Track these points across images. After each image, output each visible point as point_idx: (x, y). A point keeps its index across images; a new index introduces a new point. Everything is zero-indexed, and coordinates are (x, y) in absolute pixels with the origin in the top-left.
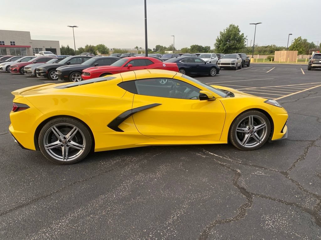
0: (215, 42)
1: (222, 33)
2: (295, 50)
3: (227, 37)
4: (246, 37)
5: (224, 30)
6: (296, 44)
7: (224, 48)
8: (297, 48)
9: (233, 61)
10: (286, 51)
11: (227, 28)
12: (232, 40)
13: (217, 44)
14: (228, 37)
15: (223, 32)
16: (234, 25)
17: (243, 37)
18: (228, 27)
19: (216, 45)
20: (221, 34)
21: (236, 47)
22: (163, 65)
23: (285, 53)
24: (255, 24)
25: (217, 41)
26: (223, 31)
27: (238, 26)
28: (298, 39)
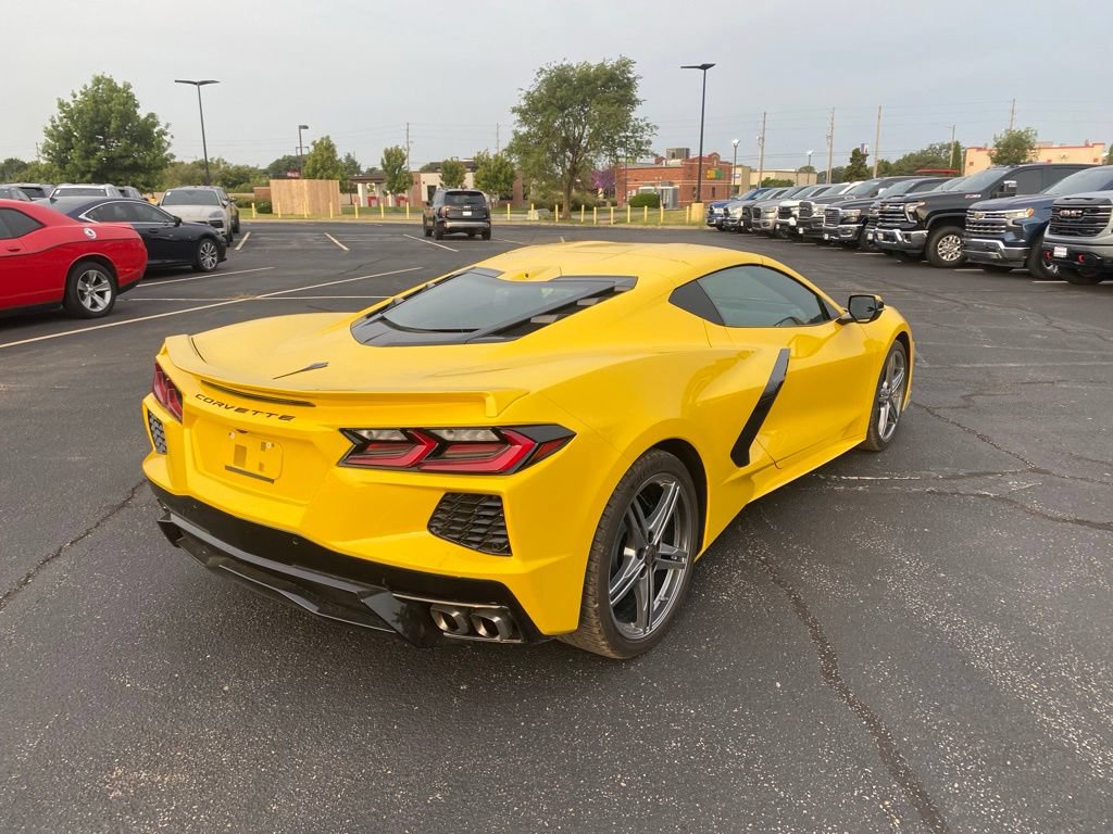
0: (43, 139)
1: (68, 105)
2: (321, 178)
3: (93, 122)
4: (167, 127)
5: (75, 97)
6: (319, 157)
7: (89, 166)
8: (325, 170)
9: (215, 215)
10: (305, 181)
11: (85, 87)
12: (118, 135)
13: (54, 150)
14: (97, 122)
15: (72, 105)
16: (110, 81)
17: (155, 125)
18: (90, 85)
19: (49, 154)
20: (65, 112)
21: (140, 161)
22: (87, 232)
23: (306, 188)
24: (195, 84)
25: (50, 135)
26: (69, 100)
27: (128, 86)
28: (321, 143)
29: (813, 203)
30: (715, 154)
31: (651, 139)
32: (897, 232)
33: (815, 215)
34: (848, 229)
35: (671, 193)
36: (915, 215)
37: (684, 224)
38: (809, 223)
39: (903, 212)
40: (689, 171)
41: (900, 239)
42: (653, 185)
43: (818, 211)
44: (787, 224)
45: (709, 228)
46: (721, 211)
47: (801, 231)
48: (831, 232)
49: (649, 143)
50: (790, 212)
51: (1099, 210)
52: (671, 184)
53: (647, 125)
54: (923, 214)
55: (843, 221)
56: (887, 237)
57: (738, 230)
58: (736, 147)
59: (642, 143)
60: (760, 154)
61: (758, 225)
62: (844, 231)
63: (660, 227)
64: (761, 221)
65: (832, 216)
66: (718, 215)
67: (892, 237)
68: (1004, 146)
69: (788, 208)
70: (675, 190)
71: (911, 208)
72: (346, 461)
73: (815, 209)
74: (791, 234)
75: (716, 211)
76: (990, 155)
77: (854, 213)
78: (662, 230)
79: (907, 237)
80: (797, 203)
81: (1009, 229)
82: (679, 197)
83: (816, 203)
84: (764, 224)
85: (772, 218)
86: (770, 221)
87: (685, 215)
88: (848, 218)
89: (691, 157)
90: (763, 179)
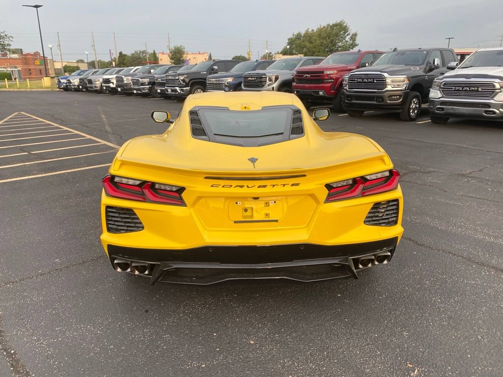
29: (123, 77)
30: (37, 52)
31: (10, 43)
32: (177, 88)
33: (125, 82)
34: (145, 88)
35: (17, 72)
36: (183, 80)
37: (43, 88)
38: (123, 86)
39: (178, 80)
40: (24, 61)
41: (179, 91)
42: (5, 68)
43: (127, 80)
44: (109, 87)
45: (59, 89)
46: (65, 81)
47: (119, 89)
48: (137, 90)
49: (8, 45)
50: (110, 81)
51: (262, 78)
52: (16, 68)
53: (6, 35)
54: (187, 80)
55: (143, 84)
56: (172, 91)
57: (77, 90)
58: (51, 49)
59: (5, 45)
60: (59, 53)
61: (92, 87)
62: (144, 89)
63: (29, 90)
64: (93, 85)
65: (136, 82)
66: (64, 83)
67: (176, 91)
68: (174, 52)
69: (108, 79)
70: (19, 71)
71: (182, 78)
72: (329, 199)
73: (125, 79)
74: (113, 91)
75: (62, 81)
76: (169, 56)
77: (146, 80)
78: (31, 91)
79: (182, 90)
80: (114, 76)
81: (226, 86)
82: (22, 74)
83: (125, 76)
84: (95, 87)
85: (98, 83)
86: (97, 85)
87: (42, 83)
88: (144, 83)
89: (24, 53)
90: (64, 66)
